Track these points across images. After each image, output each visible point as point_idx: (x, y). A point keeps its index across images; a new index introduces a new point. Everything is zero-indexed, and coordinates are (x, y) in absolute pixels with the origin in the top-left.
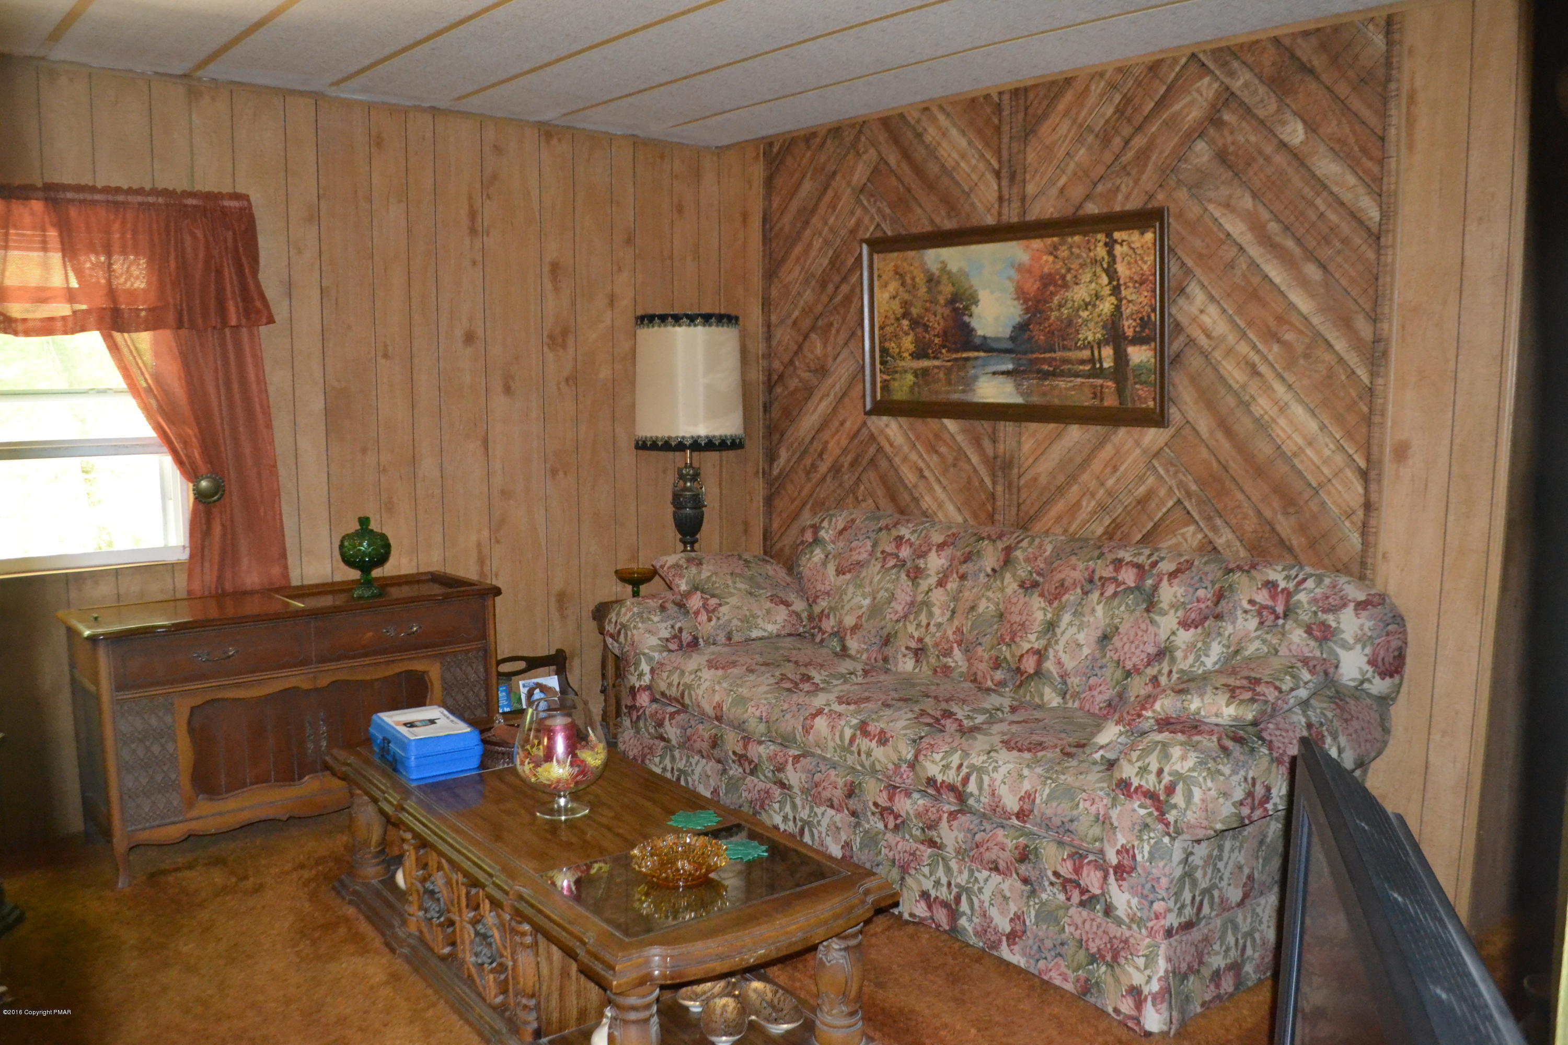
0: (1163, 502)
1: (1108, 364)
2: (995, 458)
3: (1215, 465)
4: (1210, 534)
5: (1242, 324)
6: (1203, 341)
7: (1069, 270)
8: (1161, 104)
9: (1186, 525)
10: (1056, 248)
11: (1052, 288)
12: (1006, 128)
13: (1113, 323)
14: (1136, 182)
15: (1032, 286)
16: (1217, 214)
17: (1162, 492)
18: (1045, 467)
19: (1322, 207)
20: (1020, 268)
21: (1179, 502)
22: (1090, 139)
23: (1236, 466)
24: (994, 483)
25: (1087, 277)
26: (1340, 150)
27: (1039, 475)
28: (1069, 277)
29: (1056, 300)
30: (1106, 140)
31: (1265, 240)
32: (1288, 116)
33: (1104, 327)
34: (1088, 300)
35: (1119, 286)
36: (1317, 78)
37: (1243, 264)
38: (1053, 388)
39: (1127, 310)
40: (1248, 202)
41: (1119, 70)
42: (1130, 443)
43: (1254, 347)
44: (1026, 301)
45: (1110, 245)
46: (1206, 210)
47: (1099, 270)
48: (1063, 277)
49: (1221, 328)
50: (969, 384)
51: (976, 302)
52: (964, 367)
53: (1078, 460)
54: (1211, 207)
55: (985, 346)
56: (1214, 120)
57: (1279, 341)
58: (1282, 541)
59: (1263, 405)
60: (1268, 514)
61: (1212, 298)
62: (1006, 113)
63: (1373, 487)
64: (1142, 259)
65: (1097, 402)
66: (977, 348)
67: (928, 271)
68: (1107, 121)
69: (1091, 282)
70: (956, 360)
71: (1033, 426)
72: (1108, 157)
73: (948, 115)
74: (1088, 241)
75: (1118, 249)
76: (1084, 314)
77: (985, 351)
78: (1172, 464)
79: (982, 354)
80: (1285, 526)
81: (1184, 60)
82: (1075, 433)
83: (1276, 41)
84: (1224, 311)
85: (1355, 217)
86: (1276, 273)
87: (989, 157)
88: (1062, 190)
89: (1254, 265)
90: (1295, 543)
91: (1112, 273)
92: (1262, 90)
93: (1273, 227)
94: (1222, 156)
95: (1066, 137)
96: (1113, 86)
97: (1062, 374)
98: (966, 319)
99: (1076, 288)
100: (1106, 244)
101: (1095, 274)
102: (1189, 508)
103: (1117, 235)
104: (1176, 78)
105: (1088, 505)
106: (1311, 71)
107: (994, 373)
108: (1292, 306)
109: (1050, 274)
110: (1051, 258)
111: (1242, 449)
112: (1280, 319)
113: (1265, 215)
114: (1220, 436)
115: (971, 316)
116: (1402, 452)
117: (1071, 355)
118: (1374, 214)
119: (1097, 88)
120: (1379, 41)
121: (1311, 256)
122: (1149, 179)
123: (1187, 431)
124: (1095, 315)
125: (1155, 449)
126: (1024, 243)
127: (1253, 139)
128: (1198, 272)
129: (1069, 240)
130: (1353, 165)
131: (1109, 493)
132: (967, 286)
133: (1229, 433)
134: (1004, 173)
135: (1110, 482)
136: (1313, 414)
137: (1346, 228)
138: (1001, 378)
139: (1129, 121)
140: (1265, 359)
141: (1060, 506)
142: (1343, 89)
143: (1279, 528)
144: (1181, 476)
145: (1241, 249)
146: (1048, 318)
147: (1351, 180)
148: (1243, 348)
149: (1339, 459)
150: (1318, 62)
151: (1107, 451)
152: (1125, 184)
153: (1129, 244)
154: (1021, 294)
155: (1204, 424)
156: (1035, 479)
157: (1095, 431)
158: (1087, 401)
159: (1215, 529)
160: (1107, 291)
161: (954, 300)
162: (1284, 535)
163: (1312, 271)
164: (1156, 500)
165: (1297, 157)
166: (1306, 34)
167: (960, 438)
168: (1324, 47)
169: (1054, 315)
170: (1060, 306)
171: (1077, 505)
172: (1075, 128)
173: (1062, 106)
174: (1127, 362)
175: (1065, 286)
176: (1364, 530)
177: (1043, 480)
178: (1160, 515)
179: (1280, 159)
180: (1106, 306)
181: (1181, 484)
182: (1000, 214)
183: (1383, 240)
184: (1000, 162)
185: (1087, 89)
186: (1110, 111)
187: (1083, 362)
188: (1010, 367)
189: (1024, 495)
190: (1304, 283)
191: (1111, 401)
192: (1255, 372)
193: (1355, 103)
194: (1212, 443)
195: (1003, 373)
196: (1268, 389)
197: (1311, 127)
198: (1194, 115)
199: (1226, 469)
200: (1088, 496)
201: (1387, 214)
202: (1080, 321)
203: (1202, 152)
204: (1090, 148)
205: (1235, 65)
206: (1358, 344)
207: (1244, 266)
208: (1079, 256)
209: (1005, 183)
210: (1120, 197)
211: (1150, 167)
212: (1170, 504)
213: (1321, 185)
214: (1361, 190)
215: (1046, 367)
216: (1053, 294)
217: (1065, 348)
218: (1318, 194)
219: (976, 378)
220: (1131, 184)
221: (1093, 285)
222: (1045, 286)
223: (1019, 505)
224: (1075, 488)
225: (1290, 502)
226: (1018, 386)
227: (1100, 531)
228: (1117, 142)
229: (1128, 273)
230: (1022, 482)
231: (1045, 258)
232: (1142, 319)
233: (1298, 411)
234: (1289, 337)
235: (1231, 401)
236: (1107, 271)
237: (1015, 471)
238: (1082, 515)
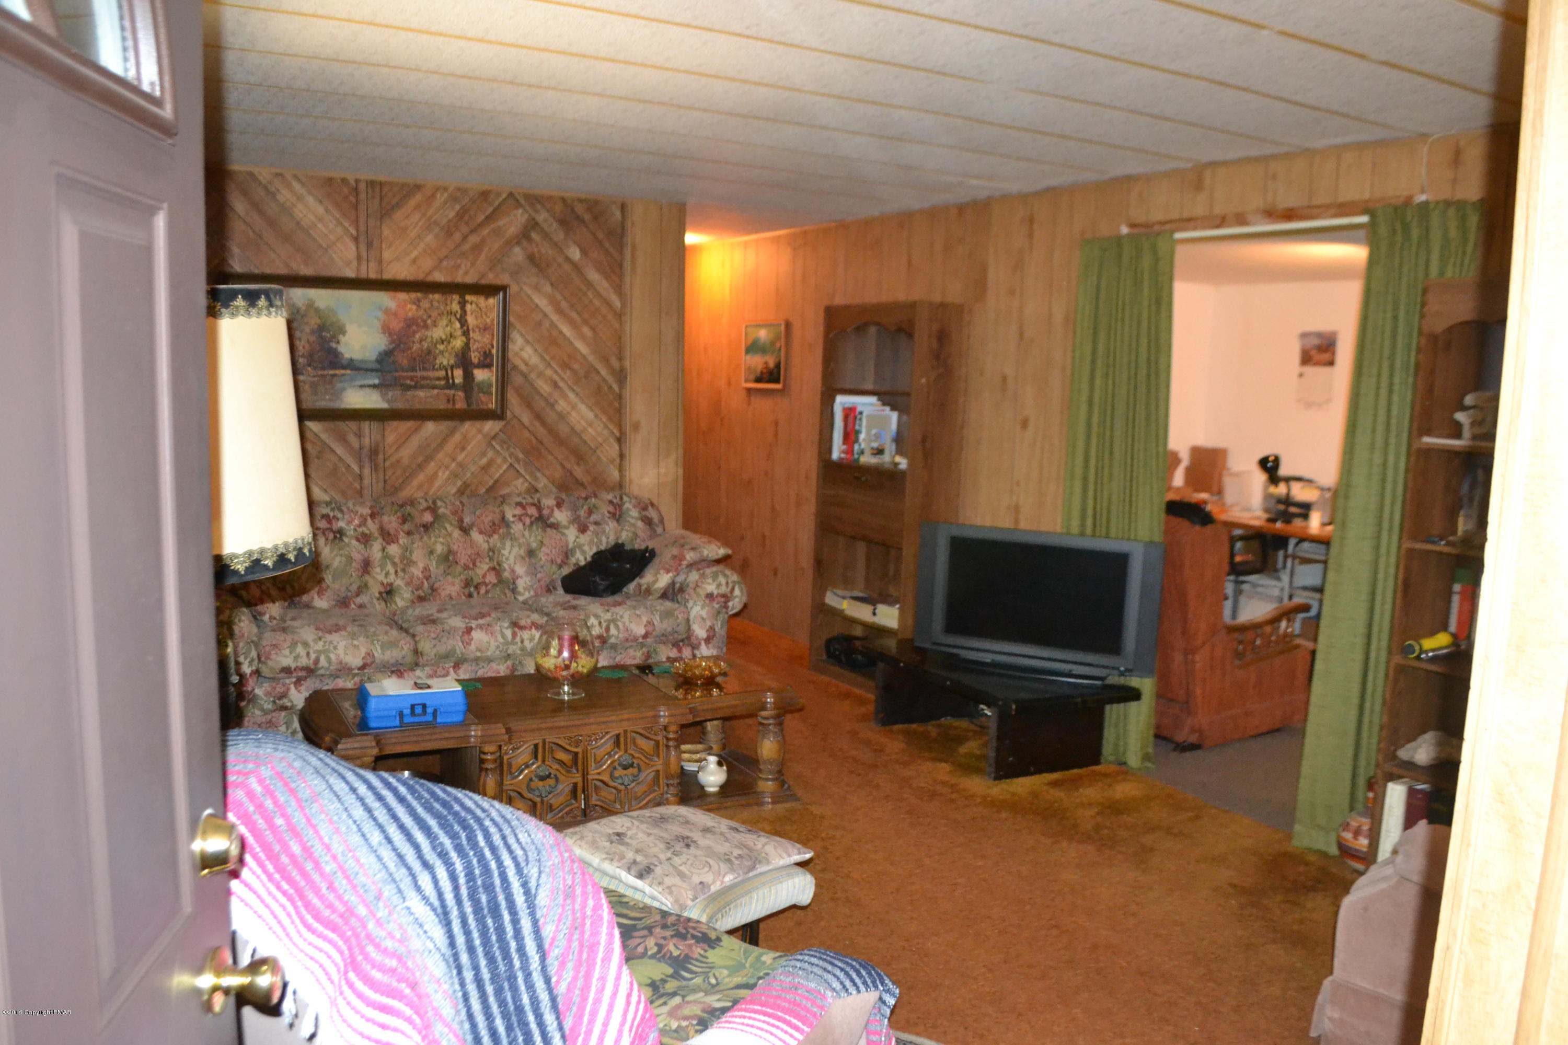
0: (500, 467)
1: (459, 380)
2: (361, 448)
3: (534, 441)
4: (533, 483)
5: (548, 358)
6: (523, 367)
7: (430, 317)
8: (489, 219)
9: (517, 478)
10: (419, 300)
11: (414, 328)
12: (363, 207)
13: (463, 353)
14: (473, 265)
15: (397, 325)
16: (530, 292)
17: (499, 461)
18: (406, 453)
19: (591, 297)
20: (387, 311)
21: (511, 465)
22: (437, 230)
23: (548, 440)
24: (361, 467)
25: (444, 322)
26: (599, 268)
27: (402, 457)
28: (429, 322)
29: (418, 336)
30: (449, 233)
31: (560, 312)
32: (571, 243)
33: (456, 356)
34: (444, 337)
35: (468, 330)
36: (587, 227)
37: (547, 324)
38: (414, 396)
39: (474, 346)
40: (548, 288)
41: (459, 189)
42: (474, 431)
43: (556, 372)
44: (390, 334)
45: (463, 304)
46: (521, 289)
47: (453, 319)
48: (425, 322)
49: (534, 360)
50: (337, 395)
51: (343, 331)
52: (331, 382)
53: (433, 446)
54: (526, 288)
55: (353, 366)
56: (524, 235)
57: (570, 368)
58: (577, 480)
59: (562, 405)
60: (568, 466)
61: (527, 342)
62: (363, 196)
63: (623, 446)
64: (486, 314)
65: (450, 406)
66: (344, 368)
67: (294, 305)
68: (450, 221)
69: (447, 326)
70: (322, 376)
71: (395, 424)
72: (451, 245)
73: (303, 184)
74: (446, 299)
75: (468, 307)
76: (441, 347)
77: (352, 370)
78: (504, 442)
79: (348, 372)
80: (579, 472)
81: (504, 196)
82: (430, 427)
83: (563, 200)
84: (536, 350)
85: (609, 305)
86: (566, 330)
87: (347, 225)
88: (414, 261)
89: (553, 324)
90: (584, 480)
91: (463, 321)
92: (555, 225)
93: (564, 304)
94: (531, 258)
95: (417, 224)
96: (454, 199)
97: (422, 387)
98: (333, 345)
99: (435, 329)
100: (459, 303)
101: (450, 321)
102: (519, 469)
103: (468, 297)
104: (499, 205)
105: (443, 475)
106: (583, 221)
107: (361, 386)
108: (576, 349)
109: (413, 318)
110: (414, 307)
111: (552, 432)
112: (570, 356)
113: (559, 297)
114: (537, 424)
115: (338, 342)
116: (636, 427)
117: (431, 374)
118: (617, 304)
119: (441, 198)
120: (618, 214)
121: (586, 322)
122: (482, 262)
123: (515, 422)
124: (449, 348)
125: (493, 433)
126: (392, 294)
127: (550, 252)
128: (518, 325)
129: (431, 296)
130: (607, 277)
131: (460, 465)
132: (334, 320)
133: (543, 423)
134: (362, 239)
135: (460, 458)
136: (591, 410)
137: (604, 310)
138: (368, 390)
139: (467, 223)
140: (563, 379)
141: (421, 477)
142: (600, 236)
143: (575, 474)
144: (512, 450)
145: (545, 315)
146: (410, 348)
147: (605, 284)
148: (549, 372)
149: (606, 432)
150: (587, 217)
151: (457, 437)
152: (465, 265)
153: (477, 305)
154: (386, 329)
155: (526, 418)
156: (398, 461)
157: (444, 426)
158: (442, 405)
159: (536, 479)
160: (459, 333)
161: (321, 328)
162: (578, 477)
163: (586, 330)
164: (495, 466)
165: (576, 266)
166: (581, 201)
167: (323, 436)
168: (589, 210)
169: (416, 347)
170: (421, 341)
171: (435, 475)
172: (423, 220)
173: (412, 202)
174: (473, 379)
175: (426, 327)
176: (621, 469)
177: (406, 461)
178: (498, 475)
179: (567, 267)
180: (458, 343)
181: (511, 455)
182: (358, 270)
183: (623, 318)
184: (358, 231)
185: (433, 196)
186: (452, 214)
187: (439, 379)
188: (377, 381)
189: (389, 473)
190: (583, 337)
191: (461, 405)
192: (556, 385)
193: (607, 244)
194: (531, 428)
195: (370, 386)
196: (565, 396)
197: (584, 252)
198: (512, 230)
199: (541, 443)
200: (443, 468)
201: (624, 305)
202: (437, 352)
203: (518, 254)
204: (436, 236)
205: (539, 206)
206: (612, 371)
207: (547, 325)
208: (438, 308)
209: (363, 248)
210: (461, 272)
211: (483, 256)
212: (505, 467)
213: (590, 285)
214: (611, 290)
215: (408, 382)
216: (414, 333)
217: (425, 369)
218: (589, 289)
219: (344, 389)
220: (469, 264)
221: (449, 328)
222: (409, 326)
223: (385, 481)
224: (432, 464)
225: (580, 458)
226: (383, 396)
227: (454, 490)
228: (457, 236)
229: (475, 322)
230: (387, 464)
231: (409, 306)
232: (485, 353)
233: (582, 408)
234: (576, 366)
235: (543, 404)
236: (460, 321)
237: (381, 457)
238: (438, 483)
